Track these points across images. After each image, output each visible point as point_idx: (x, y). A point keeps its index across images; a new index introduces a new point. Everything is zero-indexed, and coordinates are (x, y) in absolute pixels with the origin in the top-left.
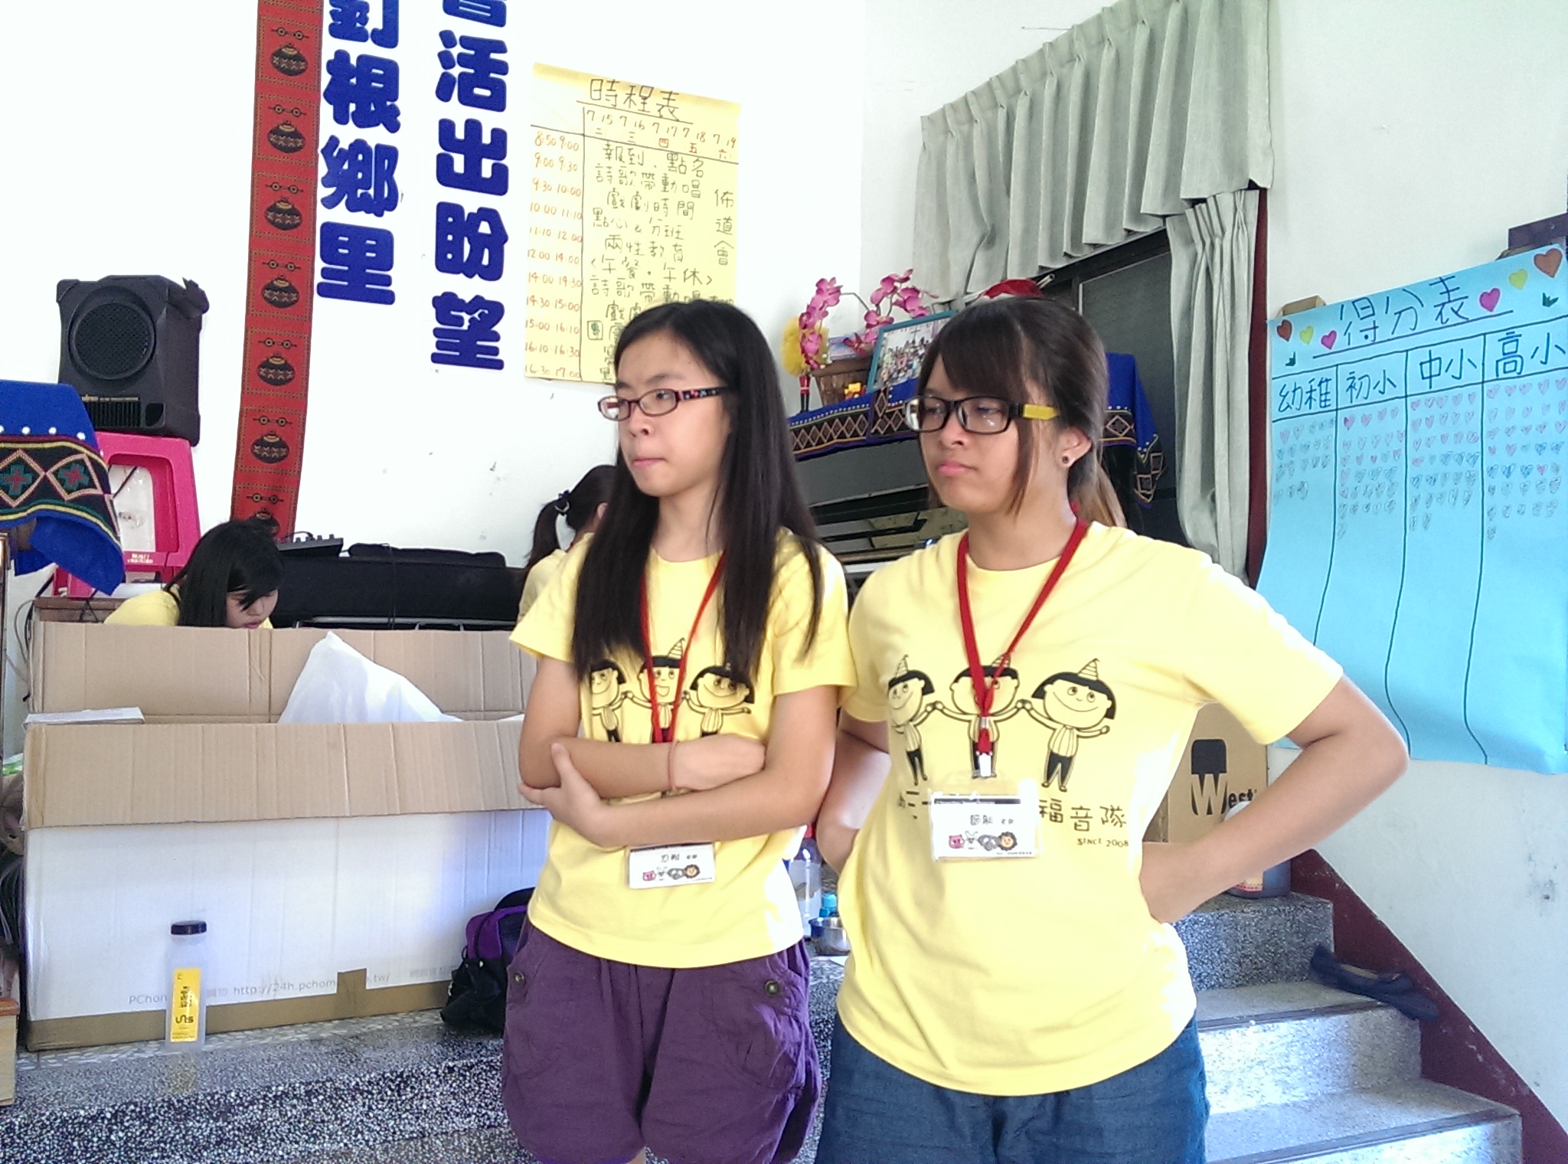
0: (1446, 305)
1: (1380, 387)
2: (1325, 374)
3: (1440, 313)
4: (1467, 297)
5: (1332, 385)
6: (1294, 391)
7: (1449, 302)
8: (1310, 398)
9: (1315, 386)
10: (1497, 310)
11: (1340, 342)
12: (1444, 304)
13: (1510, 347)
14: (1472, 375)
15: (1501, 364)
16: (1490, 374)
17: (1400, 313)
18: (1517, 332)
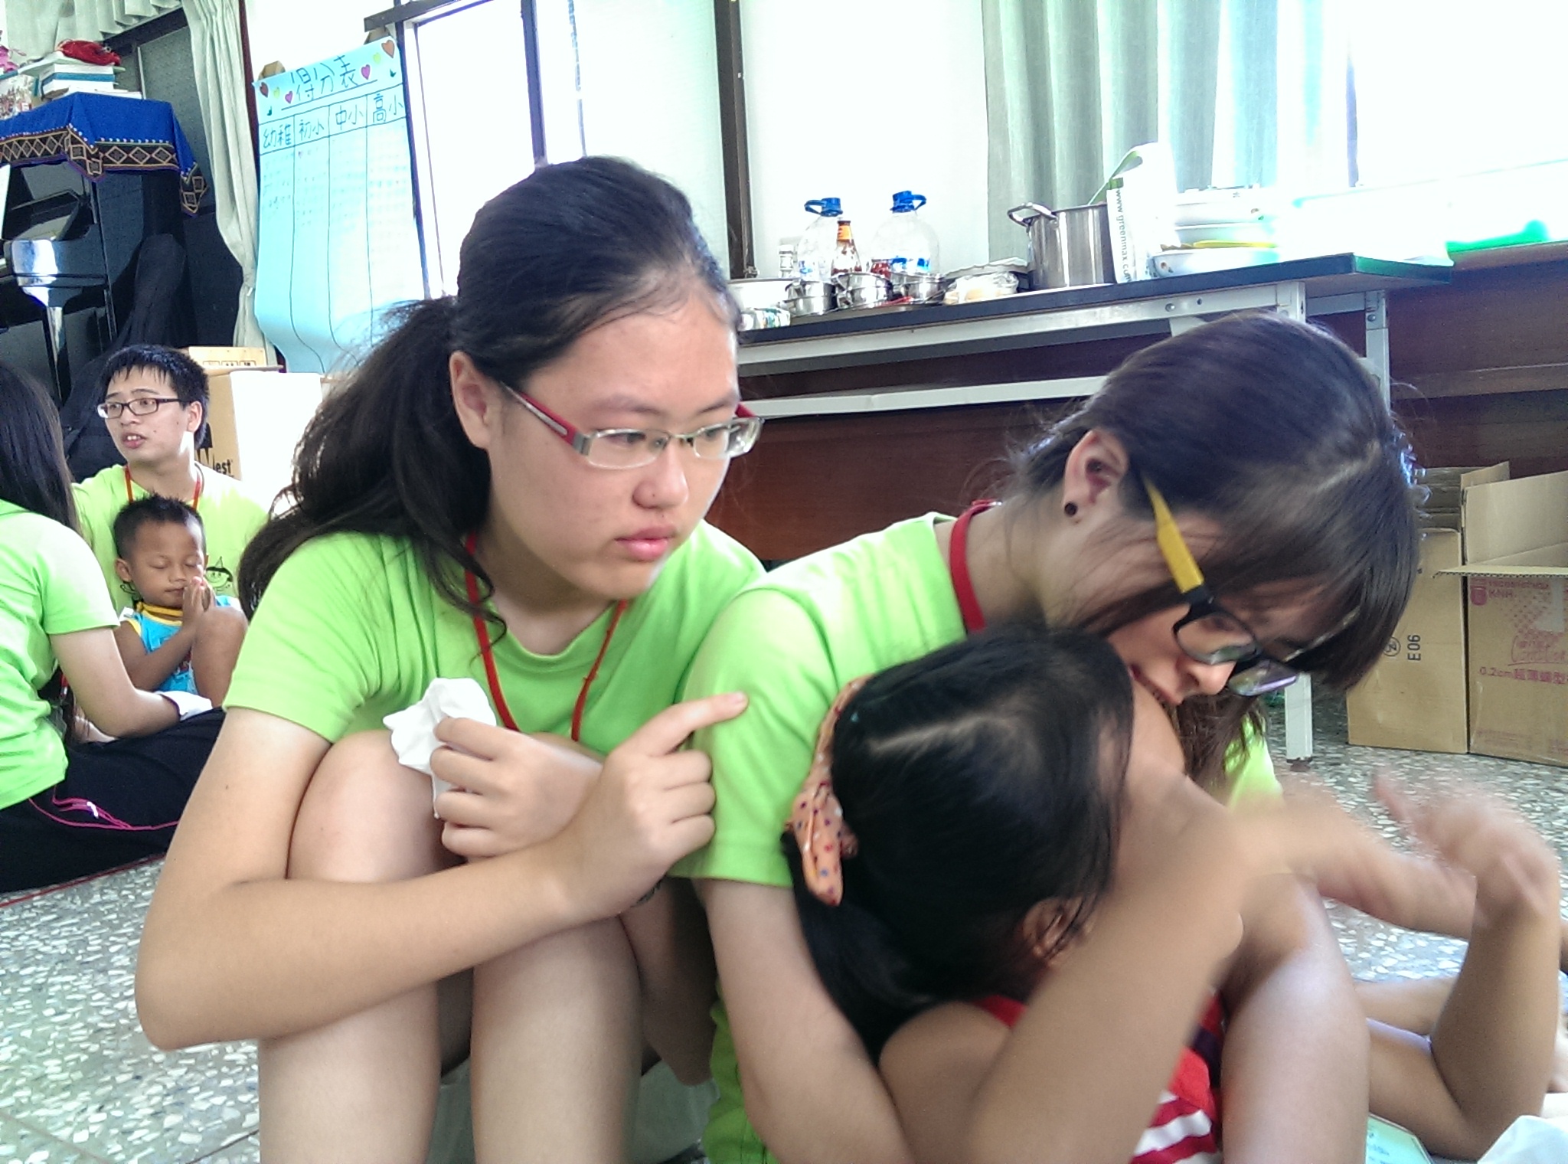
0: (347, 75)
1: (316, 131)
2: (290, 121)
3: (344, 80)
4: (354, 70)
5: (292, 127)
6: (272, 133)
7: (347, 72)
8: (281, 138)
9: (283, 130)
10: (370, 79)
11: (295, 100)
12: (344, 74)
13: (379, 104)
14: (361, 122)
15: (376, 114)
16: (370, 122)
17: (323, 79)
18: (381, 93)
